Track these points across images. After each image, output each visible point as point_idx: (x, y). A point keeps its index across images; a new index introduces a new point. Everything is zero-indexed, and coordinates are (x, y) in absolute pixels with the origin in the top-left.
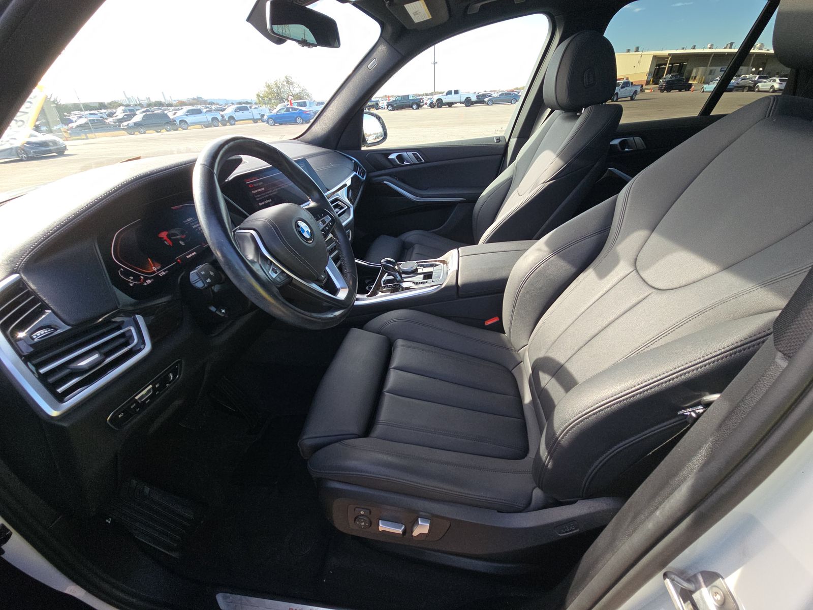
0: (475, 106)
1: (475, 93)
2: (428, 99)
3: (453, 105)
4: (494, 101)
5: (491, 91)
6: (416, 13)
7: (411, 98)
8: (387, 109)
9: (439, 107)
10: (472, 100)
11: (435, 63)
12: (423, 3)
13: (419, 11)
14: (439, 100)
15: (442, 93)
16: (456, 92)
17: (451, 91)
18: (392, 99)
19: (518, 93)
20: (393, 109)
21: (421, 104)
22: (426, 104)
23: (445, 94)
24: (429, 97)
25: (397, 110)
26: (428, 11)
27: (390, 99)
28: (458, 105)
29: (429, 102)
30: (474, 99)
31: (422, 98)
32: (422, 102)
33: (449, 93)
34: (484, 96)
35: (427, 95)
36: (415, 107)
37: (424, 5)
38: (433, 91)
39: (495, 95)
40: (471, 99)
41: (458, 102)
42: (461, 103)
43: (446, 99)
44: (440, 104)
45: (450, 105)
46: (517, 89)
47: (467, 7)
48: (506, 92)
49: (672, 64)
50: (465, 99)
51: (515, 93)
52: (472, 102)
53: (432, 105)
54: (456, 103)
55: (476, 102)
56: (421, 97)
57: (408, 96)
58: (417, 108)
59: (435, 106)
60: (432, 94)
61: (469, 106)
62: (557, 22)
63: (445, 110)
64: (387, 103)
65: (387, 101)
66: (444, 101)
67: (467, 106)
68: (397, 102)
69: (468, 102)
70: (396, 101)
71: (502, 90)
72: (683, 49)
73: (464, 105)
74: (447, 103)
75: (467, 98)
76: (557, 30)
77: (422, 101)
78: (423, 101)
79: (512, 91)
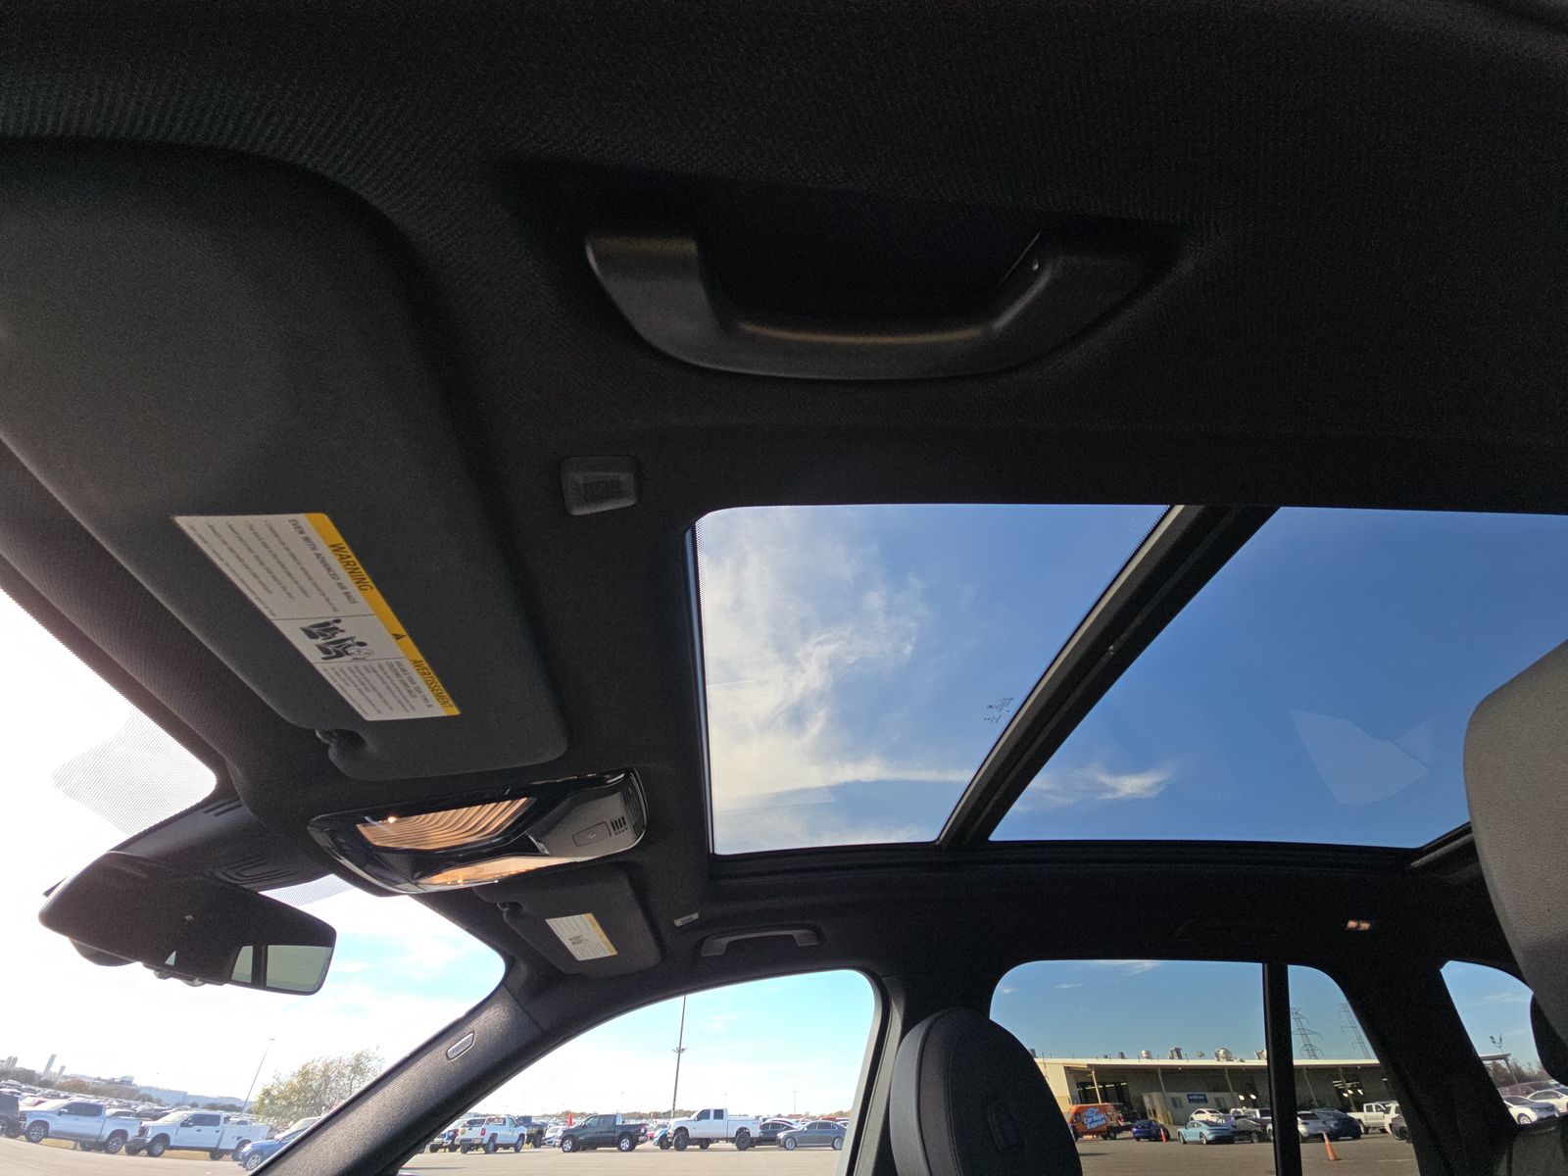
0: (758, 1150)
1: (758, 1118)
2: (659, 1126)
3: (711, 1146)
4: (799, 1141)
5: (790, 1117)
6: (577, 940)
7: (619, 1122)
8: (561, 1145)
9: (680, 1148)
10: (752, 1135)
11: (680, 1051)
12: (591, 921)
13: (584, 937)
14: (682, 1131)
15: (688, 1114)
16: (719, 1114)
17: (709, 1111)
18: (578, 1122)
19: (845, 1124)
20: (575, 1149)
21: (641, 1138)
22: (651, 1138)
23: (694, 1116)
24: (660, 1121)
25: (584, 1150)
26: (605, 938)
27: (574, 1121)
28: (722, 1144)
29: (658, 1134)
30: (755, 1132)
31: (642, 1125)
32: (643, 1134)
33: (704, 1115)
34: (776, 1127)
35: (657, 1115)
36: (625, 1144)
37: (594, 925)
38: (671, 1108)
39: (799, 1127)
40: (748, 1133)
41: (723, 1139)
42: (727, 1139)
43: (697, 1130)
44: (681, 1140)
45: (704, 1143)
46: (841, 1114)
47: (701, 942)
48: (820, 1120)
49: (1104, 1084)
50: (737, 1133)
51: (838, 1123)
52: (752, 1139)
53: (664, 1143)
54: (718, 1140)
55: (759, 1141)
56: (644, 1121)
57: (614, 1117)
58: (631, 1148)
59: (670, 1144)
60: (667, 1115)
61: (744, 1149)
62: (888, 988)
63: (692, 1156)
64: (564, 1132)
65: (565, 1127)
66: (693, 1133)
67: (741, 1148)
68: (589, 1130)
69: (743, 1140)
70: (585, 1126)
71: (812, 1114)
72: (1106, 1057)
73: (733, 1146)
74: (699, 1139)
75: (741, 1130)
76: (894, 1005)
77: (643, 1131)
78: (646, 1131)
79: (832, 1119)
